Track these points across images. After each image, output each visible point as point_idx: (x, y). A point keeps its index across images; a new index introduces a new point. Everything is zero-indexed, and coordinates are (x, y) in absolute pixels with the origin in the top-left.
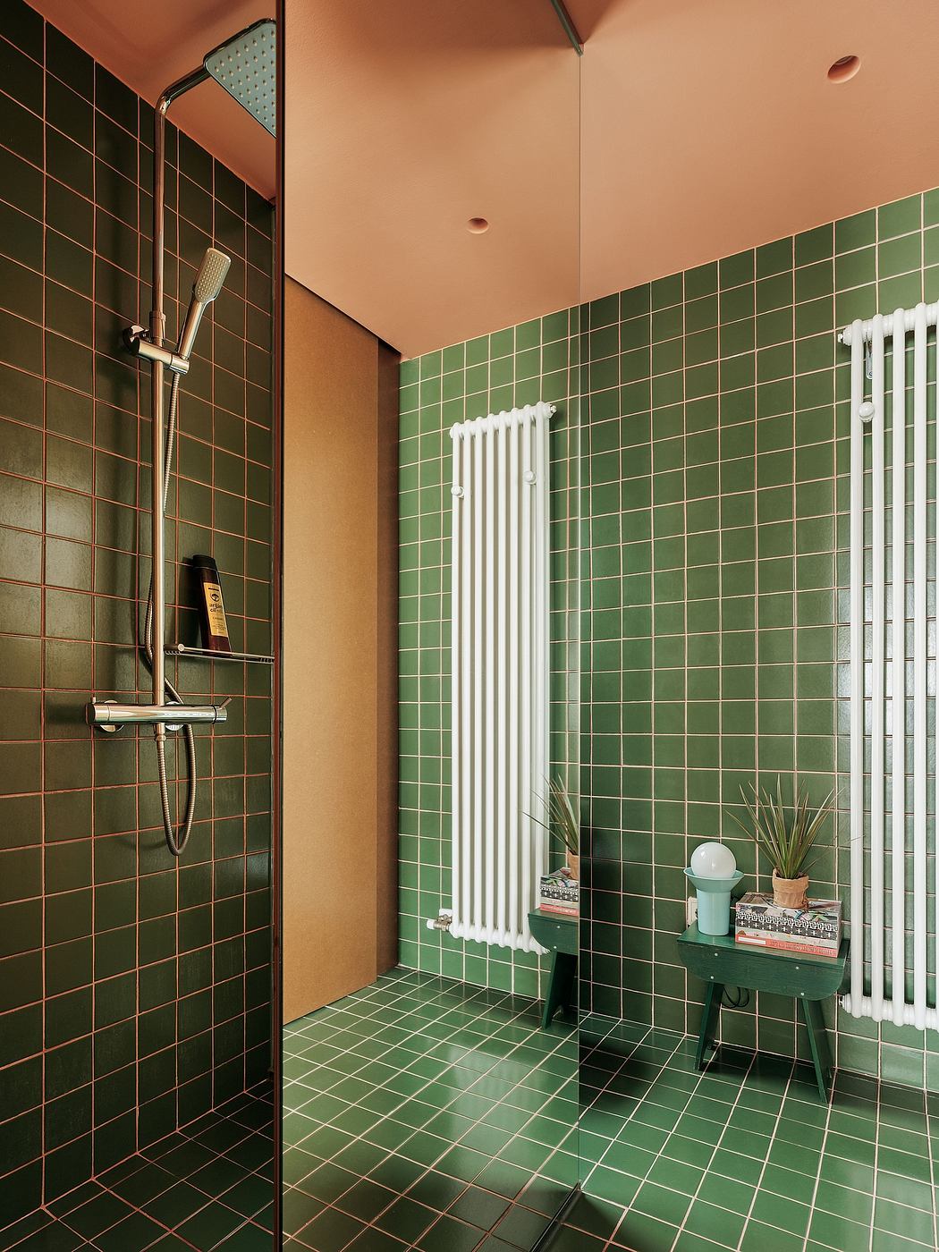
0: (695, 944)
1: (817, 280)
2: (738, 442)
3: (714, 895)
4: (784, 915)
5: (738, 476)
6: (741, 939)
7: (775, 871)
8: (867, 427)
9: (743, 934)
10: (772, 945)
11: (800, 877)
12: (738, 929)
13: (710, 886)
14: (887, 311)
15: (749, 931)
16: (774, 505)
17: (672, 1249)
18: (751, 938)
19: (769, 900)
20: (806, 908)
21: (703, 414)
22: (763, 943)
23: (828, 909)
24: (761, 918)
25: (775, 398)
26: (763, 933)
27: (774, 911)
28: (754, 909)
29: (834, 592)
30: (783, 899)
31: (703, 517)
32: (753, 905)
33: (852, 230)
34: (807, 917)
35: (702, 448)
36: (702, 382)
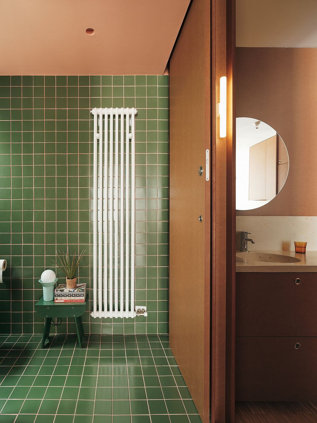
0: (41, 306)
1: (85, 92)
2: (62, 137)
3: (48, 288)
4: (69, 291)
5: (61, 148)
6: (56, 301)
7: (67, 277)
8: (98, 140)
9: (57, 299)
10: (66, 301)
11: (74, 278)
12: (55, 298)
13: (47, 285)
14: (103, 107)
15: (59, 298)
16: (73, 159)
17: (14, 422)
18: (60, 300)
19: (65, 287)
20: (76, 287)
21: (50, 125)
22: (63, 301)
23: (82, 287)
24: (63, 293)
25: (73, 125)
26: (63, 298)
27: (66, 290)
28: (60, 290)
29: (90, 189)
30: (69, 286)
31: (50, 160)
32: (60, 289)
33: (94, 80)
34: (76, 291)
35: (50, 137)
36: (50, 114)
